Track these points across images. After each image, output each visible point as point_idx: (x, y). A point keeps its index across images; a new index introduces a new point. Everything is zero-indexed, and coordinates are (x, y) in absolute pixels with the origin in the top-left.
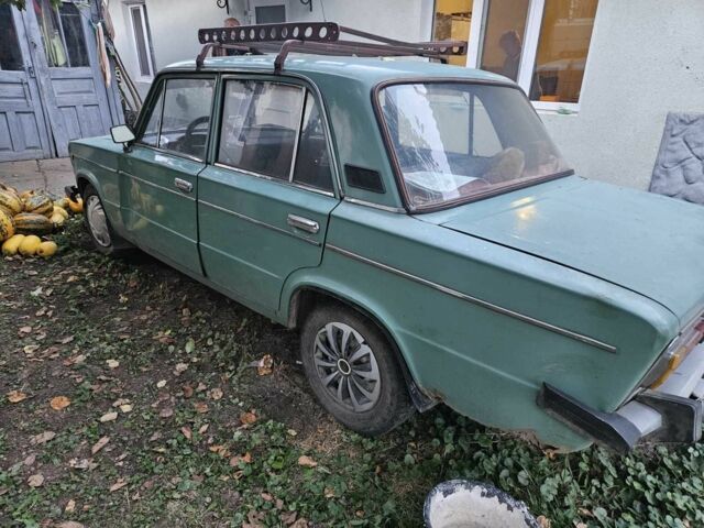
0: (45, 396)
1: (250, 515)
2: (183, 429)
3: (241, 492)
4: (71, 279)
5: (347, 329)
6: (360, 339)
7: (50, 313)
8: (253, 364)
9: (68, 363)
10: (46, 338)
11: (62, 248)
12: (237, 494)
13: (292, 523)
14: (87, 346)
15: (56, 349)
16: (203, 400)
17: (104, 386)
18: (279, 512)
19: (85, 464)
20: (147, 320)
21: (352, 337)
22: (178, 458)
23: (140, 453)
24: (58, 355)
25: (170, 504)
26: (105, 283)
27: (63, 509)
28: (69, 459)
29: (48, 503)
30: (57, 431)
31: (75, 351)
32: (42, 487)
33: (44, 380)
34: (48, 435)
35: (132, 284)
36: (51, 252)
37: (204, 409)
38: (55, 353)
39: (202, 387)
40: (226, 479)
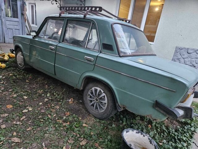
0: (4, 104)
1: (70, 138)
2: (48, 115)
3: (67, 132)
4: (11, 75)
5: (99, 89)
6: (102, 91)
7: (5, 83)
8: (67, 100)
9: (11, 96)
10: (4, 89)
11: (7, 66)
12: (65, 133)
13: (82, 141)
14: (17, 92)
15: (7, 92)
16: (53, 109)
17: (23, 103)
18: (78, 138)
19: (18, 123)
20: (35, 87)
21: (100, 91)
22: (47, 123)
23: (35, 121)
24: (8, 94)
25: (46, 135)
26: (21, 77)
27: (12, 134)
28: (13, 122)
29: (7, 132)
30: (9, 114)
31: (13, 94)
32: (5, 128)
33: (4, 100)
34: (6, 115)
35: (30, 78)
36: (4, 67)
37: (54, 111)
38: (7, 93)
39: (53, 105)
40: (62, 129)
